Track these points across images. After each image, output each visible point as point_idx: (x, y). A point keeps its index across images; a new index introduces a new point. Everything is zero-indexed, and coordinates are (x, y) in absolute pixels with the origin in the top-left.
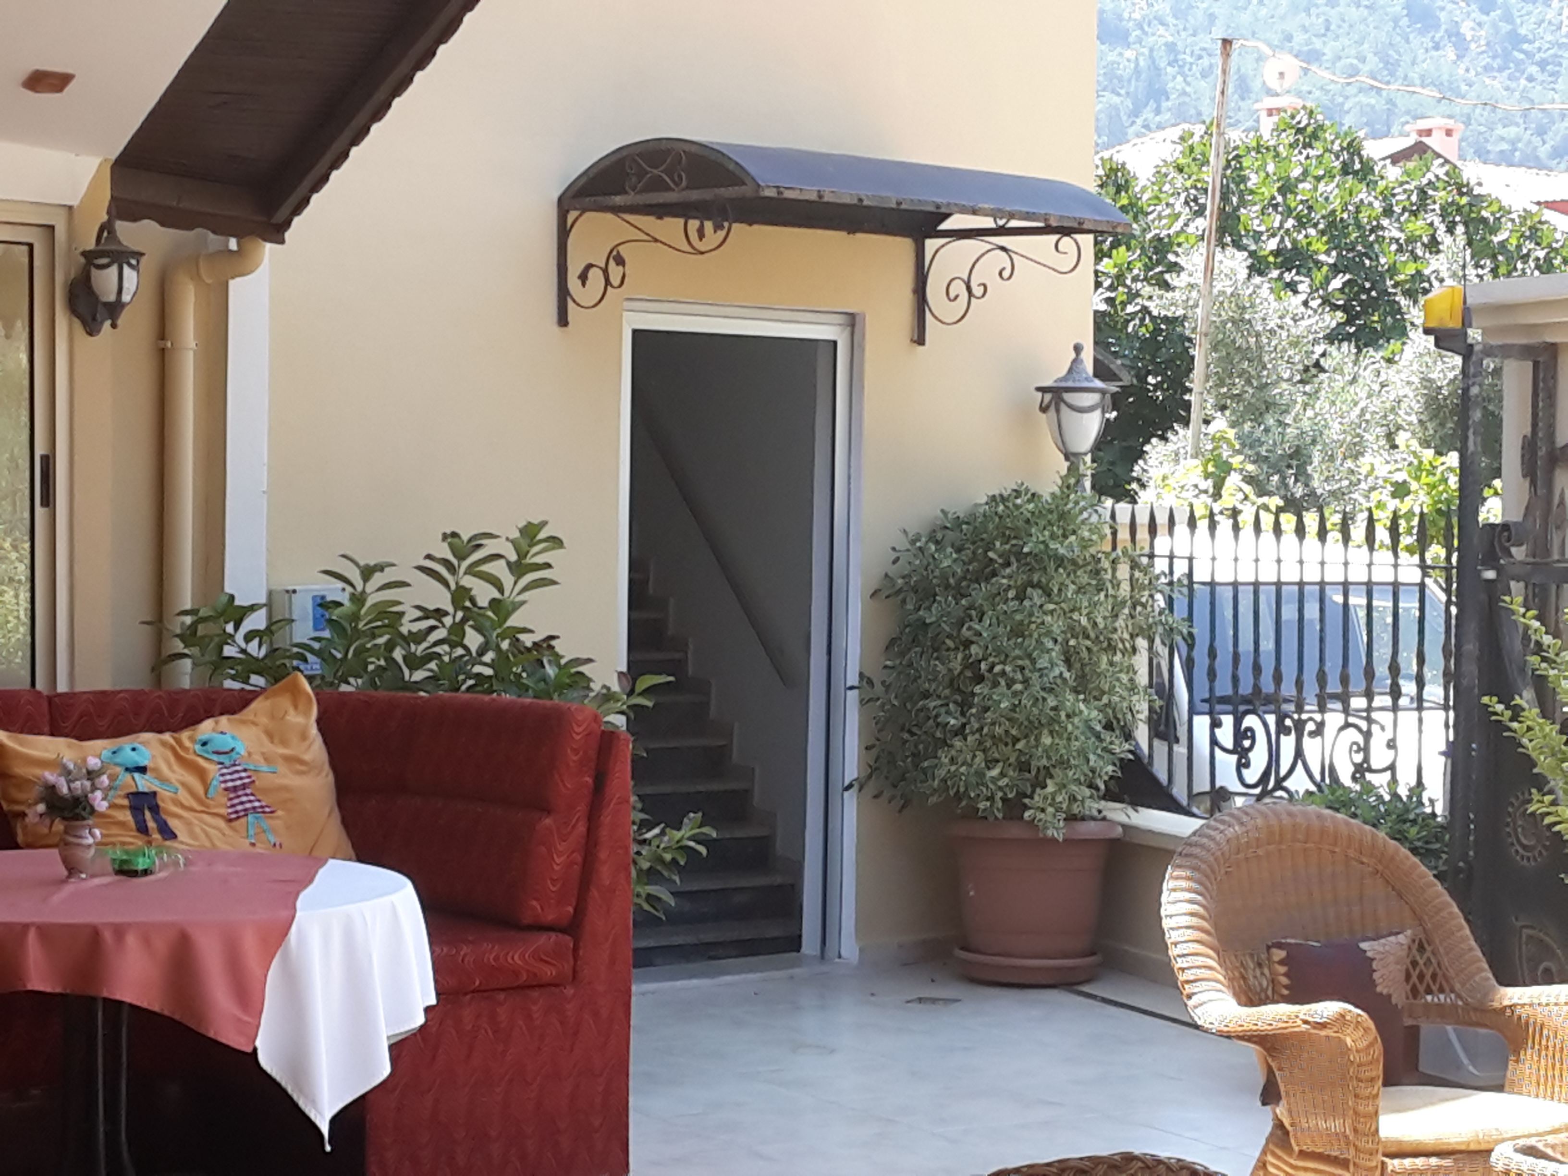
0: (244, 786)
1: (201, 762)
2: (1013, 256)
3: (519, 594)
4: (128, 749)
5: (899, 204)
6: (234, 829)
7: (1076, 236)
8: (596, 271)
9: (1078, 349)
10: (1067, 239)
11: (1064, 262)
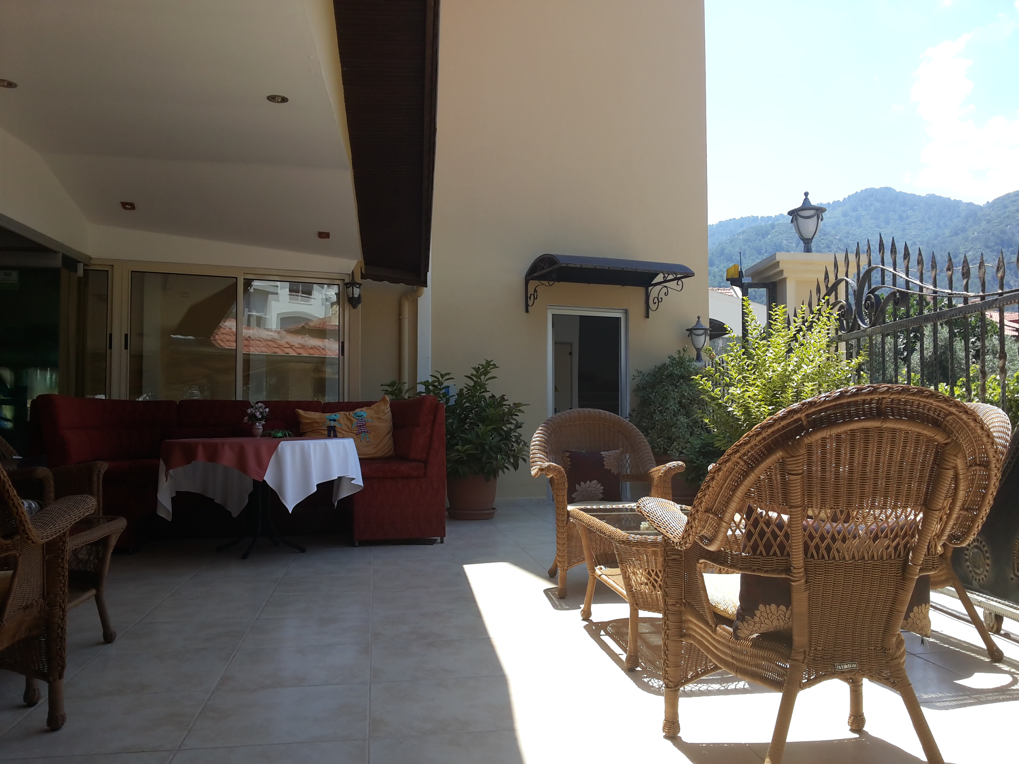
0: (363, 425)
1: (352, 419)
2: (668, 288)
3: (486, 381)
4: (334, 415)
5: (609, 268)
6: (358, 437)
7: (682, 280)
8: (532, 296)
9: (699, 318)
10: (680, 281)
11: (679, 288)
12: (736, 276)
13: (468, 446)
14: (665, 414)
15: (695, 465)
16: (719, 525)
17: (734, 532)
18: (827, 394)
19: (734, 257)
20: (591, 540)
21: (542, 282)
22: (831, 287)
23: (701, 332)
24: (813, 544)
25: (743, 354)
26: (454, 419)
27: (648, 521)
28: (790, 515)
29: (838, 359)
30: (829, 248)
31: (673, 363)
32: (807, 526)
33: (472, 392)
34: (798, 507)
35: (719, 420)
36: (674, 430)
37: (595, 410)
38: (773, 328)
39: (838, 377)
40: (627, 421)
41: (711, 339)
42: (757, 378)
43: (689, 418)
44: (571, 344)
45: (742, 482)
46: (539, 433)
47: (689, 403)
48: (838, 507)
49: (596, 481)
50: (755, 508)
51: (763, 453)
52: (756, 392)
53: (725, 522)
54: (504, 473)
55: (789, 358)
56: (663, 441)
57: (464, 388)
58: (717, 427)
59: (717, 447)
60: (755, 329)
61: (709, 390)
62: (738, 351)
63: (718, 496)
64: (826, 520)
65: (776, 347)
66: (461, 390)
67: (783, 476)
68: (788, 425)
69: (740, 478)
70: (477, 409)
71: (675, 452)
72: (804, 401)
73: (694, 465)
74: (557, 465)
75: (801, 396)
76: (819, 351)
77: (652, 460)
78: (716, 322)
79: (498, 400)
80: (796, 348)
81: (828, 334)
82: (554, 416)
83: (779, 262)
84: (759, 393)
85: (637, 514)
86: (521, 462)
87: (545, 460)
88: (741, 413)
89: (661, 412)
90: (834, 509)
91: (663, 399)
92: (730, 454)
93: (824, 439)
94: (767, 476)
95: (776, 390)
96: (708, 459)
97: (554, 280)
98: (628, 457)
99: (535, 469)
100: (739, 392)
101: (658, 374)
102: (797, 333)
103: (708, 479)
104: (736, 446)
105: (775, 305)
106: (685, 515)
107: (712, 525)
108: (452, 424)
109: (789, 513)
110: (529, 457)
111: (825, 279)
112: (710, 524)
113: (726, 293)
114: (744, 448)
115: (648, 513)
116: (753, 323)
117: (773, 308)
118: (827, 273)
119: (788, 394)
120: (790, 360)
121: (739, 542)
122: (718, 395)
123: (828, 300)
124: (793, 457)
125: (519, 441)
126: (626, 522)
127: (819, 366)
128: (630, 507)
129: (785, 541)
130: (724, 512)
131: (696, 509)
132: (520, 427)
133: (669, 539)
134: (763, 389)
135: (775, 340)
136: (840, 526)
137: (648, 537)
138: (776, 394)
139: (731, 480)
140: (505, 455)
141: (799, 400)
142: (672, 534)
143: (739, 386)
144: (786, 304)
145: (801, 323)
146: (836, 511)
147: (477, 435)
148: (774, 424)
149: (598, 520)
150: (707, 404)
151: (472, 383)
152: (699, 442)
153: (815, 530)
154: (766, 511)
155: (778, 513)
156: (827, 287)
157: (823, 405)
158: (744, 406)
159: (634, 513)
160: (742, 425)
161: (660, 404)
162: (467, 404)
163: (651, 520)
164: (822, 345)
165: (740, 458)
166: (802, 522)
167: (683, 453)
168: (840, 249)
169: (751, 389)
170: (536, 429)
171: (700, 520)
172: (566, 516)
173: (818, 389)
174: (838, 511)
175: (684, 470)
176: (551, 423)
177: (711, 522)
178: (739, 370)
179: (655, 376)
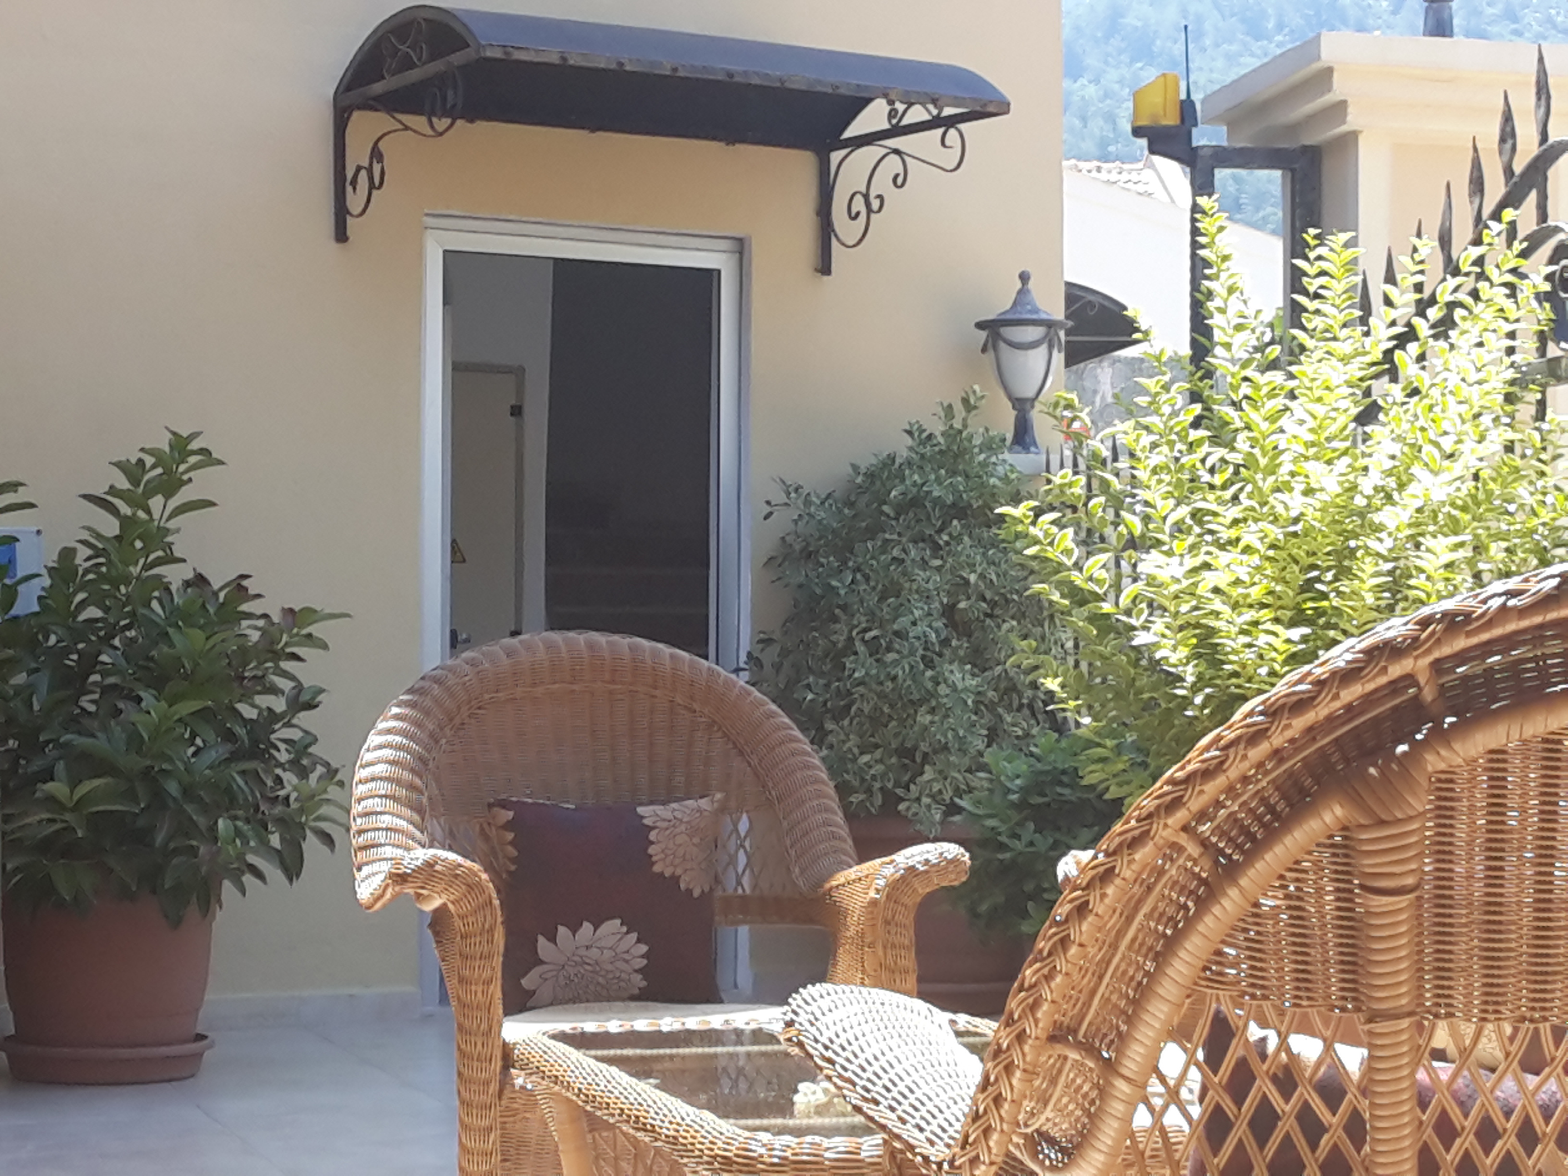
2: (907, 159)
3: (170, 518)
5: (675, 70)
7: (962, 126)
8: (363, 174)
9: (1024, 277)
10: (952, 132)
11: (951, 158)
12: (1171, 119)
13: (97, 782)
14: (891, 657)
15: (1007, 855)
16: (1103, 1092)
17: (1157, 1115)
18: (1513, 583)
19: (1158, 42)
20: (597, 1158)
21: (400, 116)
22: (1524, 174)
23: (1033, 333)
24: (1451, 1158)
25: (1196, 424)
26: (37, 670)
27: (829, 1078)
28: (1371, 1047)
29: (1544, 449)
30: (1515, 19)
31: (923, 456)
32: (1428, 1089)
33: (109, 563)
34: (1398, 1017)
35: (1098, 680)
36: (924, 718)
37: (616, 638)
38: (1310, 326)
39: (1545, 515)
40: (742, 683)
41: (1071, 361)
42: (1245, 520)
43: (984, 670)
44: (519, 372)
45: (1190, 922)
46: (389, 731)
47: (987, 615)
48: (1547, 1014)
49: (618, 922)
50: (1241, 1024)
51: (1271, 809)
52: (1243, 573)
53: (1123, 1077)
54: (243, 892)
55: (1364, 441)
56: (881, 761)
57: (79, 546)
58: (1090, 707)
59: (1092, 787)
60: (1239, 328)
61: (1060, 564)
62: (1175, 413)
63: (1101, 978)
64: (1501, 1068)
65: (1320, 399)
66: (67, 554)
67: (1344, 895)
68: (1369, 700)
69: (1186, 908)
70: (131, 634)
71: (929, 807)
72: (1425, 611)
73: (1000, 856)
74: (459, 859)
75: (1410, 587)
76: (1477, 416)
77: (840, 838)
78: (1091, 298)
79: (222, 595)
80: (1394, 403)
81: (1511, 351)
82: (449, 662)
83: (1329, 71)
84: (1252, 576)
85: (787, 1055)
86: (311, 845)
87: (413, 839)
88: (1183, 652)
89: (874, 647)
90: (1532, 1021)
91: (883, 598)
92: (1150, 816)
93: (1497, 756)
94: (1287, 897)
95: (1314, 567)
96: (1058, 836)
97: (454, 114)
98: (743, 826)
99: (374, 874)
100: (1179, 572)
101: (865, 498)
102: (1396, 347)
103: (1061, 911)
104: (1172, 781)
105: (1316, 237)
106: (972, 1052)
107: (1077, 1091)
108: (26, 693)
109: (1365, 1039)
110: (348, 830)
111: (1503, 140)
112: (1067, 1086)
113: (1130, 185)
114: (1201, 792)
115: (826, 1048)
116: (1234, 305)
117: (1308, 245)
118: (1508, 118)
119: (1362, 581)
120: (1368, 451)
121: (1177, 1156)
122: (1099, 582)
123: (1512, 225)
124: (1382, 823)
125: (305, 762)
126: (735, 1083)
127: (1476, 477)
128: (753, 1026)
129: (1348, 1147)
130: (1122, 1039)
131: (1016, 1028)
132: (310, 706)
133: (911, 1148)
134: (1269, 559)
135: (1315, 372)
136: (1552, 1085)
137: (826, 1143)
138: (1318, 580)
139: (1148, 916)
140: (248, 821)
141: (1401, 605)
142: (921, 1130)
143: (1179, 546)
144: (1356, 230)
145: (1412, 310)
146: (1536, 1030)
147: (135, 740)
148: (1313, 698)
149: (625, 1078)
150: (1052, 617)
151: (110, 527)
152: (1022, 765)
153: (1461, 1104)
154: (1279, 1034)
155: (1325, 1040)
156: (1509, 171)
157: (1497, 626)
158: (1197, 626)
159: (769, 1048)
160: (1186, 702)
161: (871, 615)
162: (93, 612)
163: (840, 1076)
164: (1488, 393)
165: (1185, 828)
166: (1413, 1073)
167: (959, 810)
168: (1554, 26)
169: (1222, 558)
170: (379, 712)
171: (1030, 1073)
172: (497, 1064)
173: (1471, 562)
174: (1545, 1030)
175: (964, 879)
176: (436, 690)
177: (1074, 1080)
178: (1179, 484)
179: (851, 505)
